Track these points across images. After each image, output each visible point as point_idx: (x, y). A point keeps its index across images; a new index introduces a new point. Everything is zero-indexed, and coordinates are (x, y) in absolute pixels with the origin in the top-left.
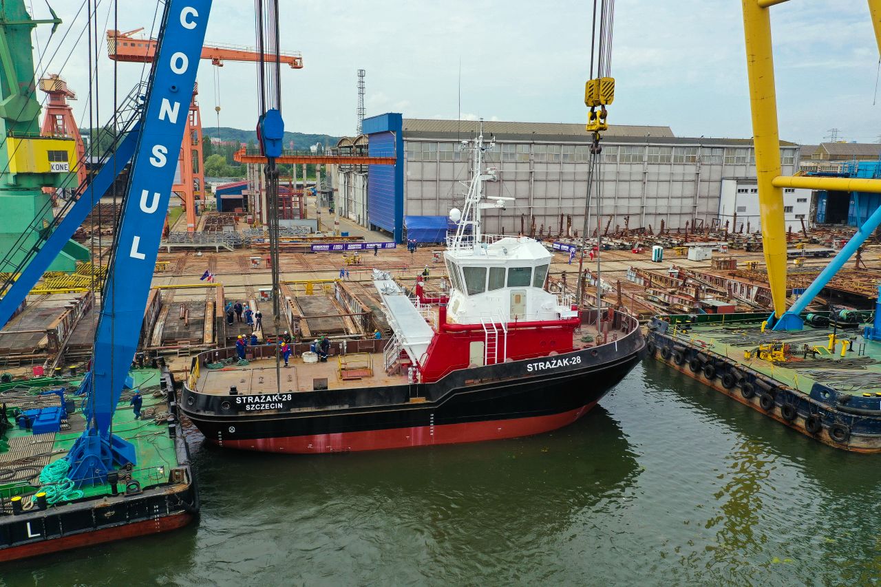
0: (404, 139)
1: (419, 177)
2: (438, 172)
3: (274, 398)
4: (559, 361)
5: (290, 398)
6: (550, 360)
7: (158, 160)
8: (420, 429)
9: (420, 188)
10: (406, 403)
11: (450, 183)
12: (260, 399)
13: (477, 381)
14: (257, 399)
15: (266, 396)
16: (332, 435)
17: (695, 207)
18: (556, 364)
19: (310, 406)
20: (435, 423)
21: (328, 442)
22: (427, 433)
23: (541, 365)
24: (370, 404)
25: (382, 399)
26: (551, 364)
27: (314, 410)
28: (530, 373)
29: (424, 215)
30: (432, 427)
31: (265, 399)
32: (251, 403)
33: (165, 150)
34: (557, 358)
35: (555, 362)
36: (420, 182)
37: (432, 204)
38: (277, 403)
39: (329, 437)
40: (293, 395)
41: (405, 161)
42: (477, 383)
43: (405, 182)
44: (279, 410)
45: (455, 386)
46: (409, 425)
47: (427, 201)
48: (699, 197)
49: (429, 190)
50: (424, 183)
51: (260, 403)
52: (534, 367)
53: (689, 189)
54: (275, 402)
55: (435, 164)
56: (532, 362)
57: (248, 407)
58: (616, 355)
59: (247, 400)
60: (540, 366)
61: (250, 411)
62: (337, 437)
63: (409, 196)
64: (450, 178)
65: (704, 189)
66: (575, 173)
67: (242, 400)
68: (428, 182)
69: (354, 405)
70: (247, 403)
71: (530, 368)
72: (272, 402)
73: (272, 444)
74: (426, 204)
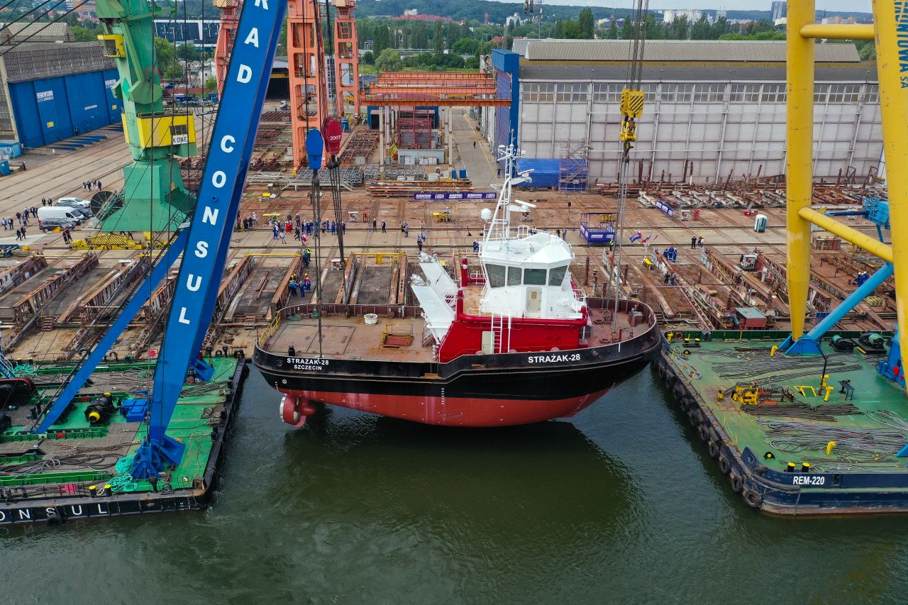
0: (520, 80)
1: (534, 119)
2: (555, 114)
3: (315, 362)
4: (559, 357)
5: (327, 363)
6: (550, 355)
7: (201, 252)
8: (433, 399)
9: (535, 131)
10: (421, 377)
11: (567, 125)
12: (305, 361)
13: (483, 366)
14: (302, 361)
15: (310, 360)
16: (360, 394)
17: (851, 152)
18: (556, 359)
19: (343, 371)
20: (446, 396)
21: (358, 399)
22: (438, 403)
23: (542, 359)
24: (391, 375)
25: (400, 373)
26: (551, 359)
27: (346, 374)
28: (531, 364)
29: (538, 157)
30: (443, 398)
31: (309, 362)
32: (298, 364)
33: (206, 245)
34: (557, 354)
35: (555, 357)
36: (534, 125)
37: (547, 146)
38: (318, 366)
39: (358, 397)
40: (330, 361)
41: (520, 102)
42: (483, 367)
43: (519, 125)
44: (319, 371)
45: (463, 368)
46: (423, 395)
47: (541, 144)
48: (857, 141)
49: (545, 133)
50: (540, 125)
51: (305, 365)
52: (534, 359)
53: (846, 132)
54: (316, 365)
55: (552, 105)
56: (533, 355)
57: (296, 367)
58: (618, 356)
59: (295, 361)
60: (540, 360)
61: (297, 370)
62: (365, 396)
63: (523, 139)
64: (567, 120)
65: (865, 132)
66: (707, 115)
67: (292, 361)
68: (543, 125)
69: (378, 374)
70: (295, 363)
71: (531, 360)
72: (314, 365)
73: (315, 396)
74: (541, 146)
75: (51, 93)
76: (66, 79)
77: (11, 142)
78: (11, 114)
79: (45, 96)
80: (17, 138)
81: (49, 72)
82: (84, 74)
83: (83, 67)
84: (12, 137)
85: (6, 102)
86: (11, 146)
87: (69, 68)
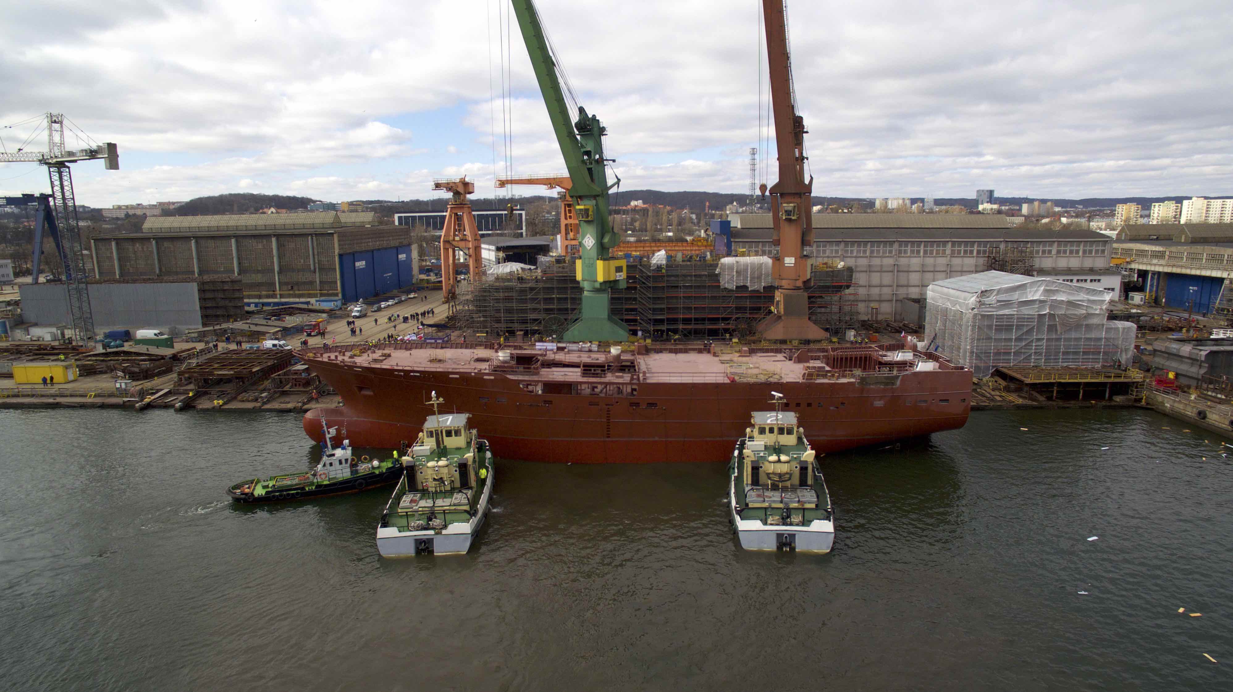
0: (732, 240)
75: (364, 263)
76: (375, 252)
77: (336, 298)
78: (338, 277)
79: (360, 264)
80: (340, 295)
81: (363, 247)
82: (386, 249)
83: (385, 244)
84: (337, 295)
85: (335, 269)
86: (336, 301)
87: (377, 244)
